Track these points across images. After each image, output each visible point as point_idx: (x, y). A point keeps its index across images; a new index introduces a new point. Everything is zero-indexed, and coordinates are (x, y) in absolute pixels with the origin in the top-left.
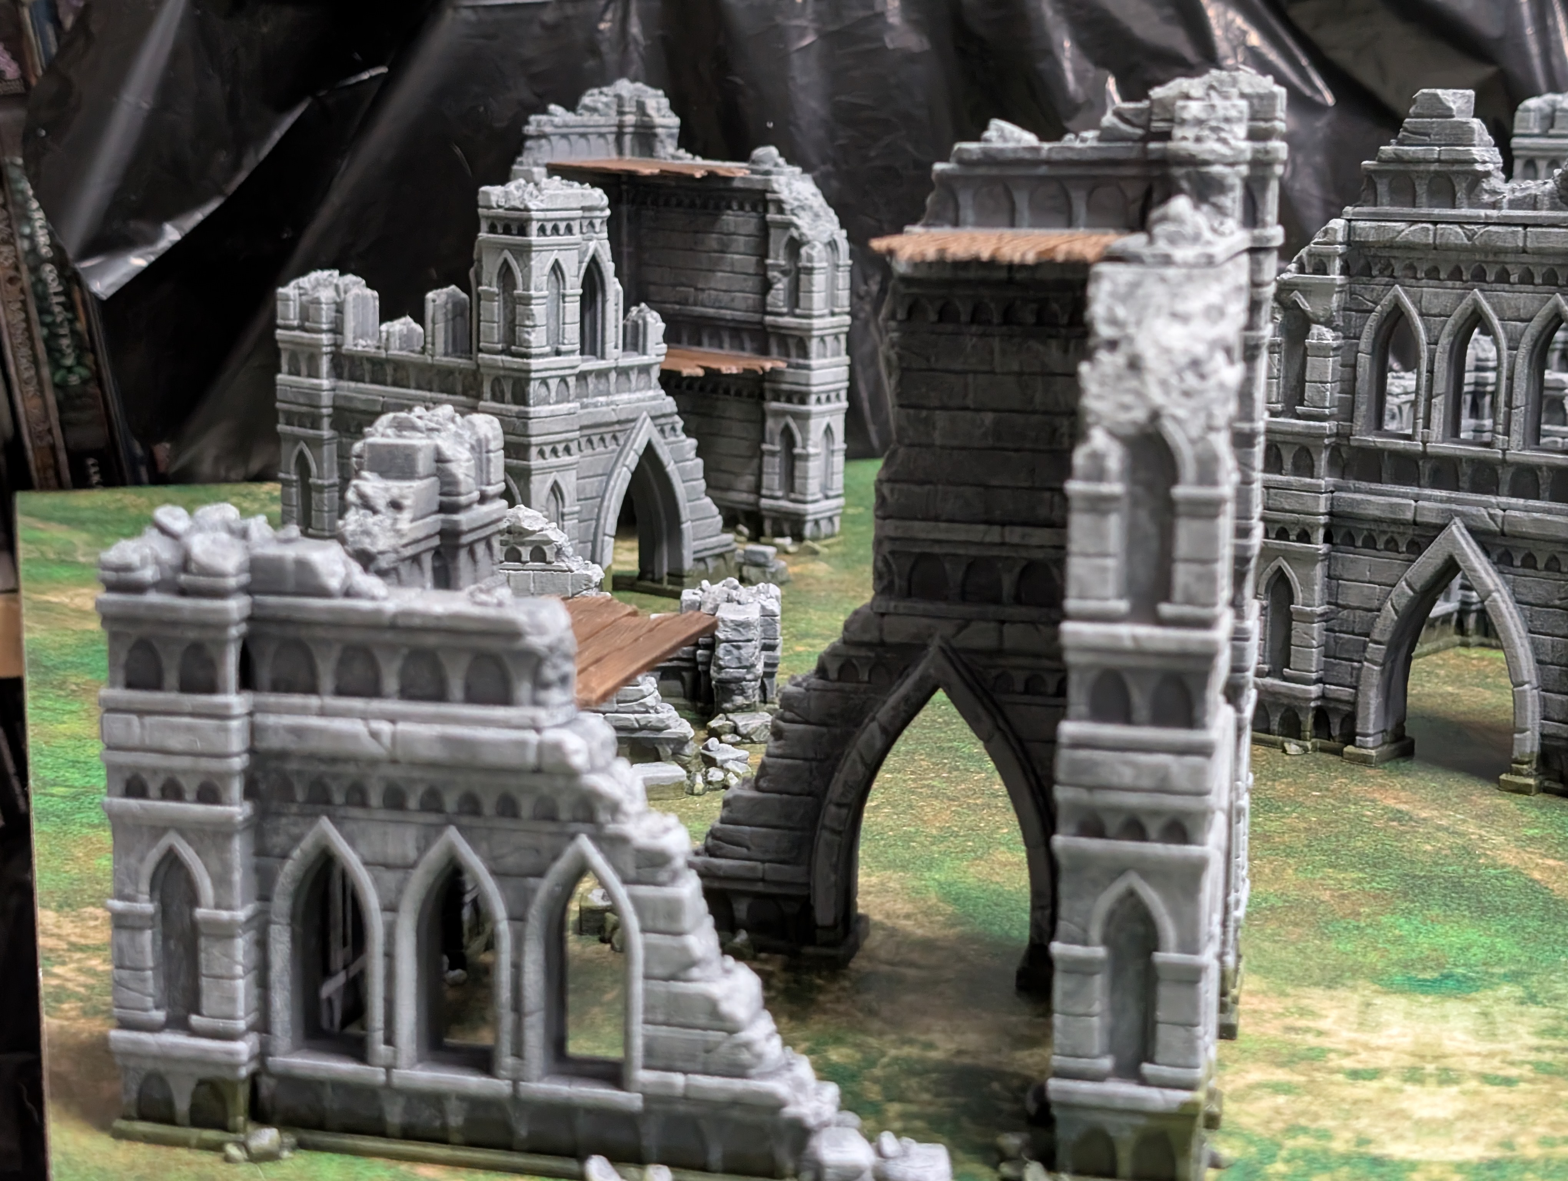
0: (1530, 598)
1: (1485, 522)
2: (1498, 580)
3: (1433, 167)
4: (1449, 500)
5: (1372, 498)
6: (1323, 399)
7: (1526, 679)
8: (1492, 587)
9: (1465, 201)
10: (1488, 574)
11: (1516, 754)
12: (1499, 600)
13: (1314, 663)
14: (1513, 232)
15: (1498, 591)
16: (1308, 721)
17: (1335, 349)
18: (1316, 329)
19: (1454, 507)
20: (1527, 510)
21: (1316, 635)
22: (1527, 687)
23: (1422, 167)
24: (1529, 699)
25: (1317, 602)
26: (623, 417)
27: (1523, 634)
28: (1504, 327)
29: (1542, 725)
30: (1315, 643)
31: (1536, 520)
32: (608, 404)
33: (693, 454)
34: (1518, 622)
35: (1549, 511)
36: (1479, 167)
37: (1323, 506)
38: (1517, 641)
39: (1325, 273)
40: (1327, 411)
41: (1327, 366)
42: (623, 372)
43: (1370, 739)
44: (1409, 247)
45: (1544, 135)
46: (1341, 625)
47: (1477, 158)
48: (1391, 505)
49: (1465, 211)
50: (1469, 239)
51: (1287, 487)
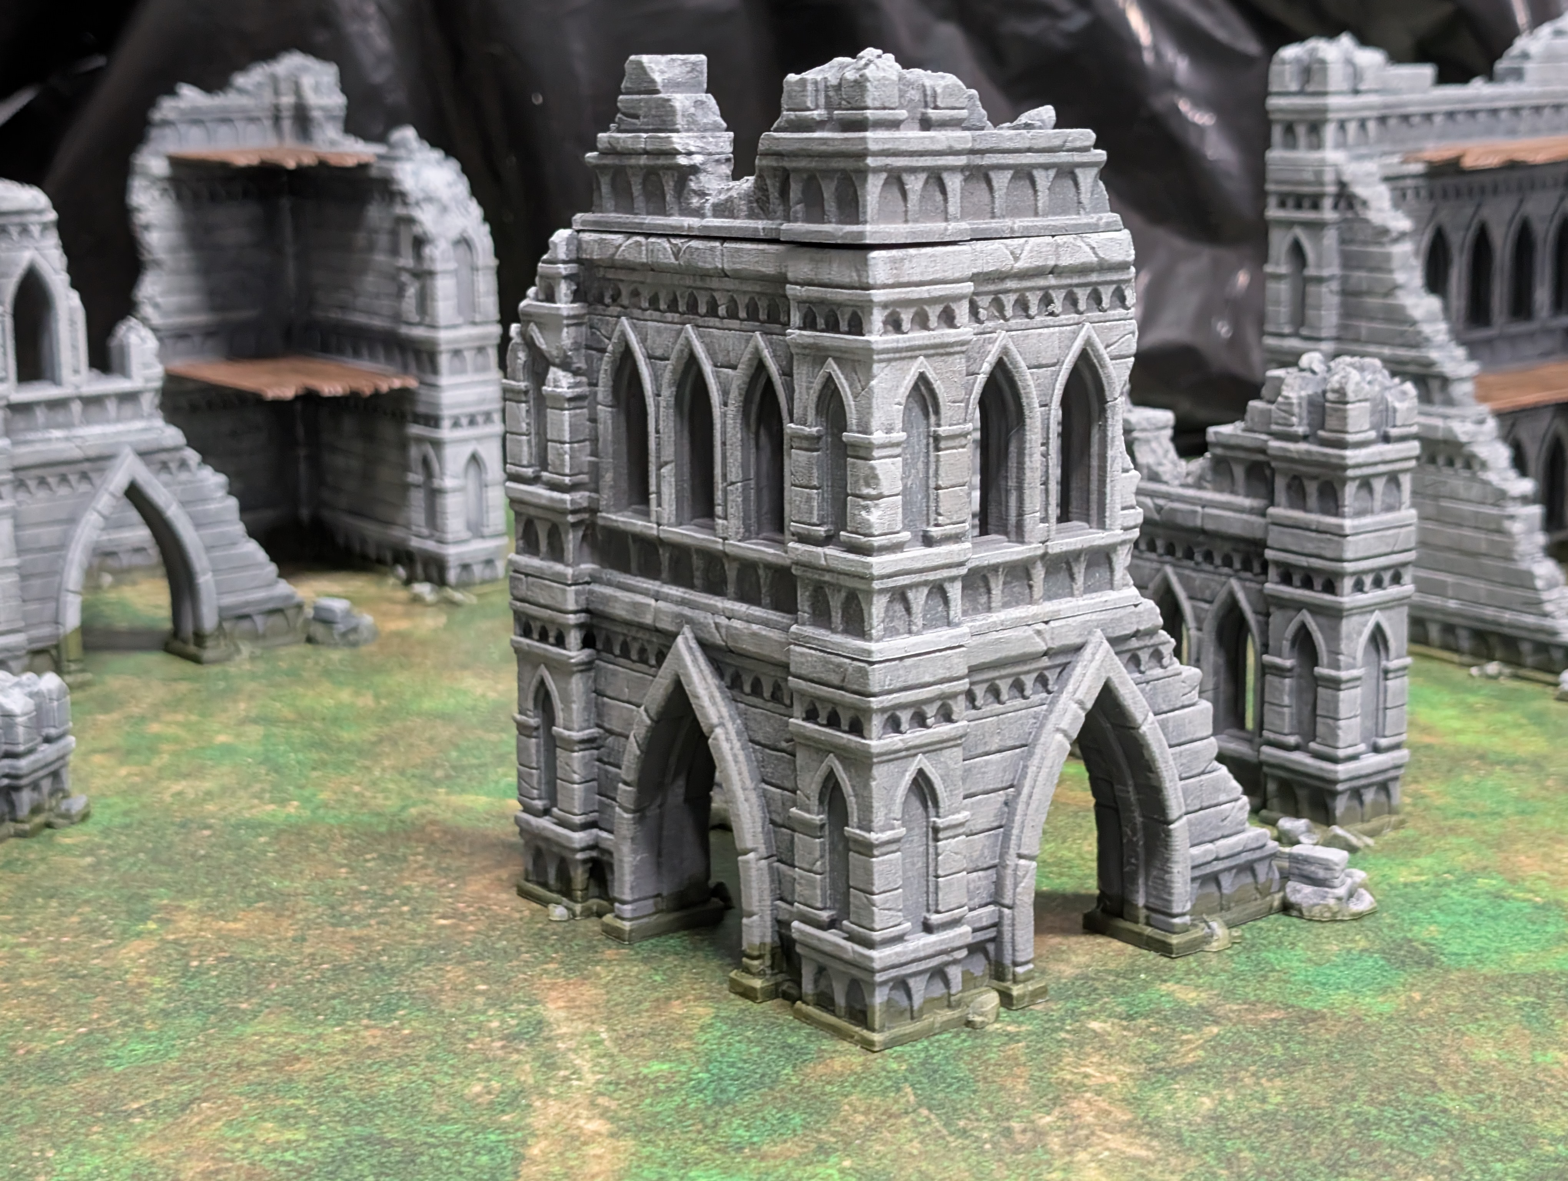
0: (759, 737)
1: (712, 636)
2: (725, 711)
3: (643, 160)
4: (683, 602)
5: (620, 594)
6: (563, 465)
7: (749, 845)
8: (715, 720)
9: (676, 208)
10: (714, 703)
11: (745, 946)
12: (722, 737)
13: (577, 803)
14: (712, 249)
15: (722, 725)
16: (579, 876)
17: (570, 400)
18: (554, 373)
19: (687, 611)
20: (749, 620)
21: (576, 766)
22: (751, 855)
23: (633, 161)
24: (754, 873)
25: (576, 726)
26: (92, 453)
27: (749, 784)
28: (717, 376)
29: (775, 908)
30: (576, 777)
31: (754, 634)
32: (67, 439)
33: (221, 493)
34: (745, 769)
35: (766, 623)
36: (682, 160)
37: (571, 599)
38: (740, 794)
39: (554, 302)
40: (567, 480)
41: (562, 423)
42: (93, 402)
43: (628, 907)
44: (630, 267)
45: (1301, 93)
46: (609, 755)
47: (679, 147)
48: (635, 605)
49: (676, 220)
50: (676, 255)
51: (539, 575)
